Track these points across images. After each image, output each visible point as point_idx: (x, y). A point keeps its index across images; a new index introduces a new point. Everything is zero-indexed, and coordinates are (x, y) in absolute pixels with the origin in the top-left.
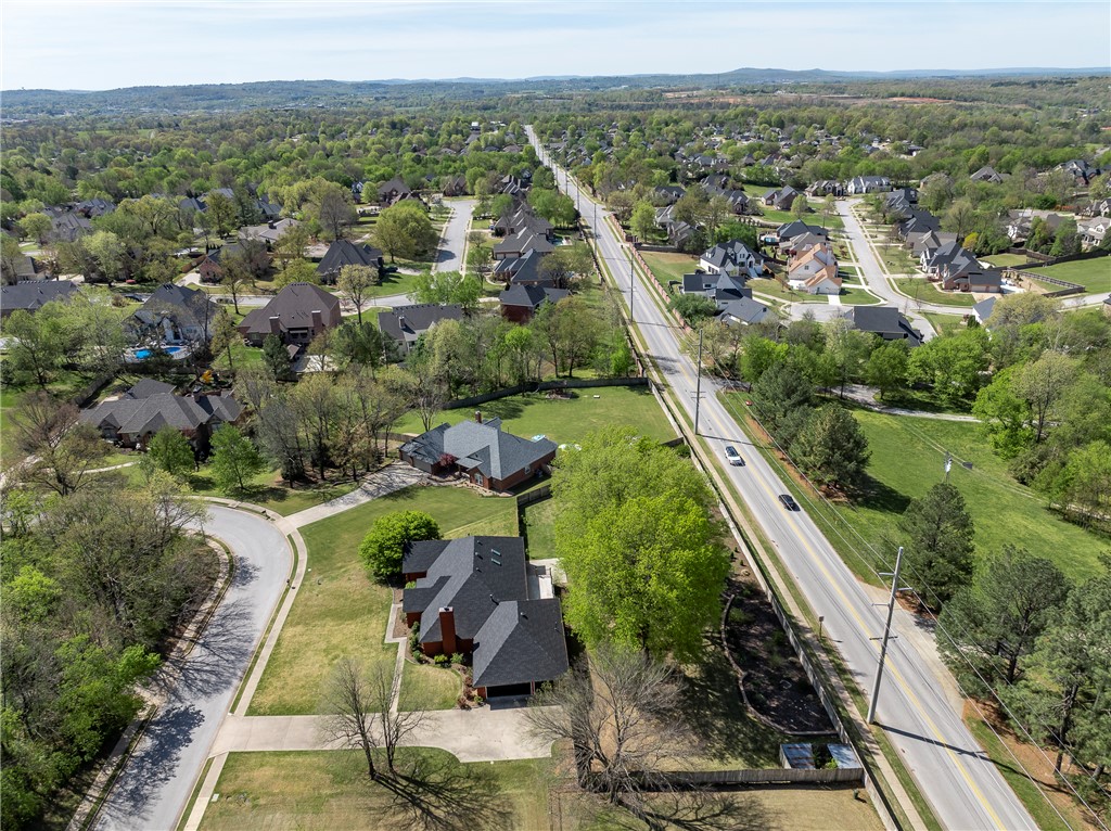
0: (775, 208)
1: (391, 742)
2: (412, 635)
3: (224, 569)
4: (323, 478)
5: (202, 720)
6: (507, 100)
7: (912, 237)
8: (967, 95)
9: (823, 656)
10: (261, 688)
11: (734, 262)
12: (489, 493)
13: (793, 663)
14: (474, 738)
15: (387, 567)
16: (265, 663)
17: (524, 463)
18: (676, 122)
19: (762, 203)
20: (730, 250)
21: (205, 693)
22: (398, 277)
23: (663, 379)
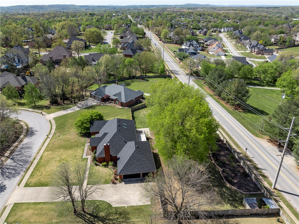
0: (201, 35)
1: (83, 199)
2: (93, 155)
3: (24, 131)
4: (64, 103)
5: (5, 189)
6: (123, 10)
7: (243, 41)
8: (250, 10)
9: (249, 163)
10: (32, 175)
11: (193, 46)
12: (121, 107)
13: (238, 165)
14: (118, 196)
15: (84, 130)
16: (35, 166)
17: (133, 97)
18: (171, 14)
19: (198, 33)
20: (191, 43)
21: (9, 178)
22: (91, 48)
23: (175, 76)
